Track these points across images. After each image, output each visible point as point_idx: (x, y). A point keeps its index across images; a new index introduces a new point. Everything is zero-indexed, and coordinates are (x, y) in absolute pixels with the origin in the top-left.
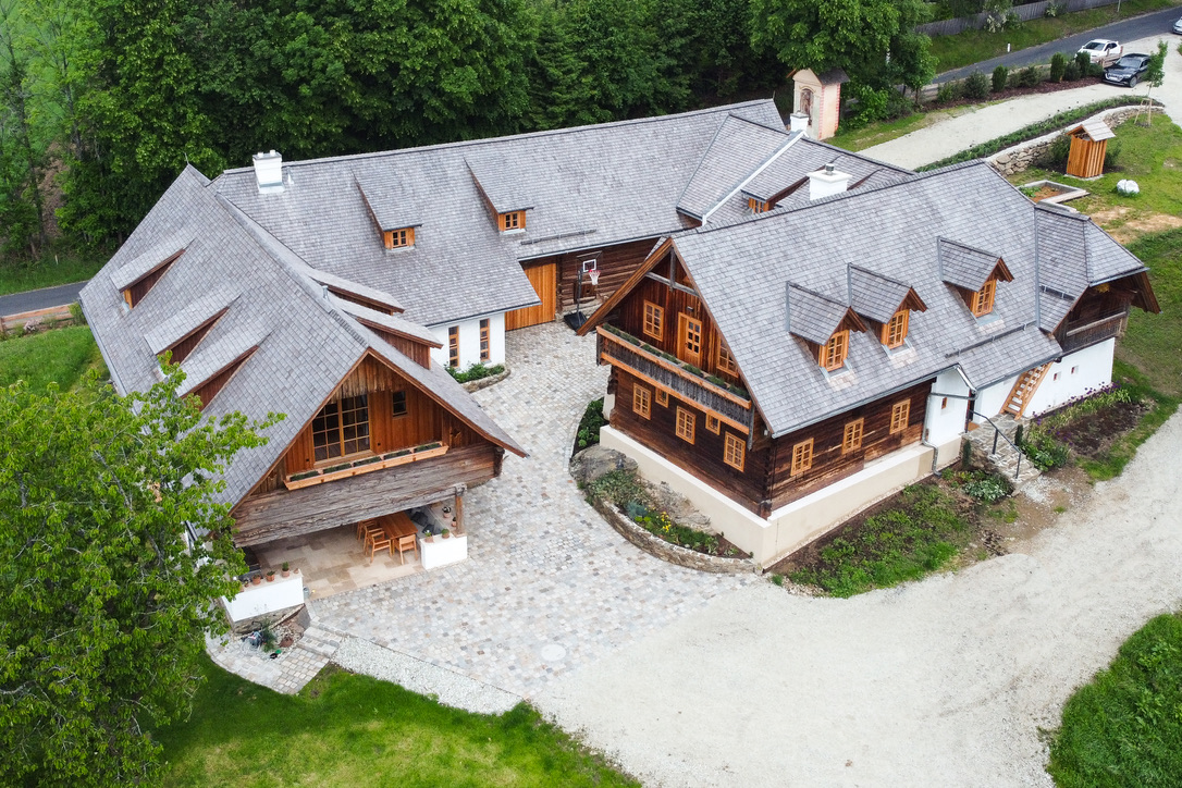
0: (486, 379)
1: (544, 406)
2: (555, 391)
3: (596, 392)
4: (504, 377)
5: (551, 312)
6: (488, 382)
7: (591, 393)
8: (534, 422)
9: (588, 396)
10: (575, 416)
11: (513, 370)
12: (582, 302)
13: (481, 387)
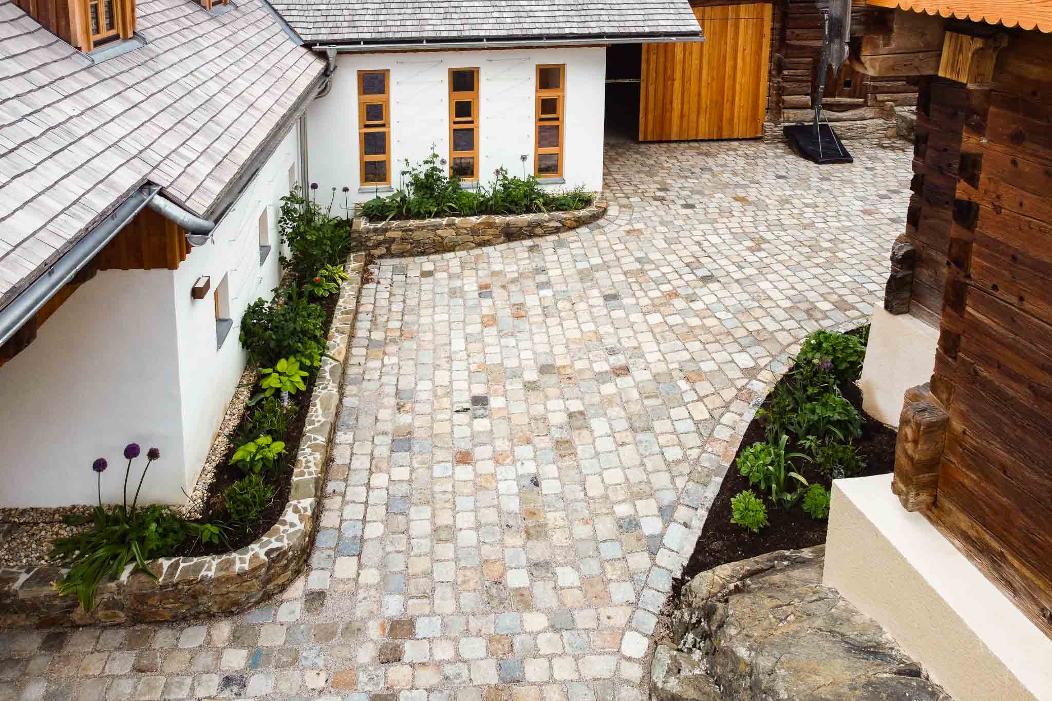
0: (530, 217)
1: (655, 318)
2: (706, 279)
3: (842, 306)
4: (580, 222)
5: (754, 117)
6: (533, 226)
7: (825, 306)
8: (602, 366)
9: (810, 312)
10: (751, 373)
11: (613, 211)
12: (830, 107)
13: (511, 235)
